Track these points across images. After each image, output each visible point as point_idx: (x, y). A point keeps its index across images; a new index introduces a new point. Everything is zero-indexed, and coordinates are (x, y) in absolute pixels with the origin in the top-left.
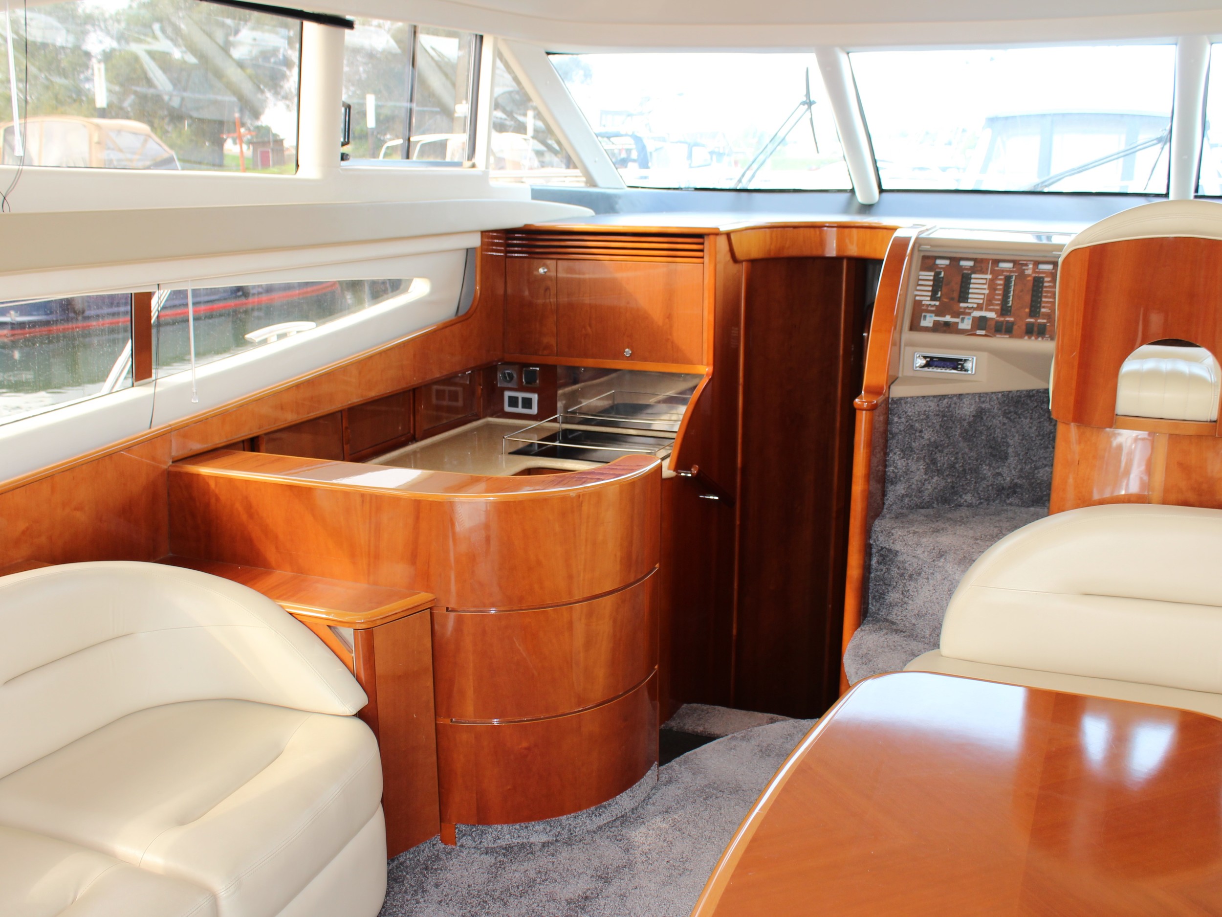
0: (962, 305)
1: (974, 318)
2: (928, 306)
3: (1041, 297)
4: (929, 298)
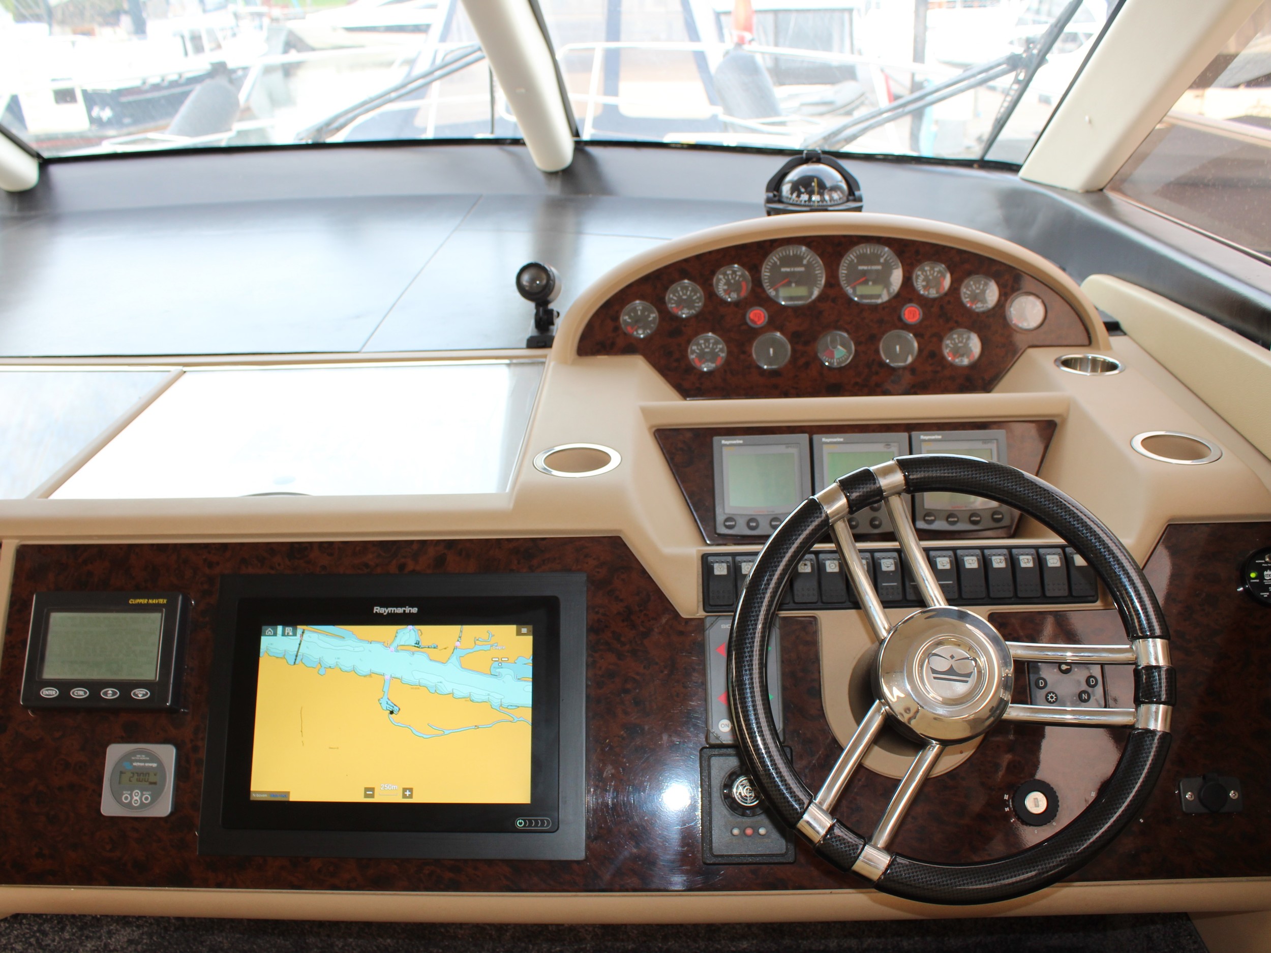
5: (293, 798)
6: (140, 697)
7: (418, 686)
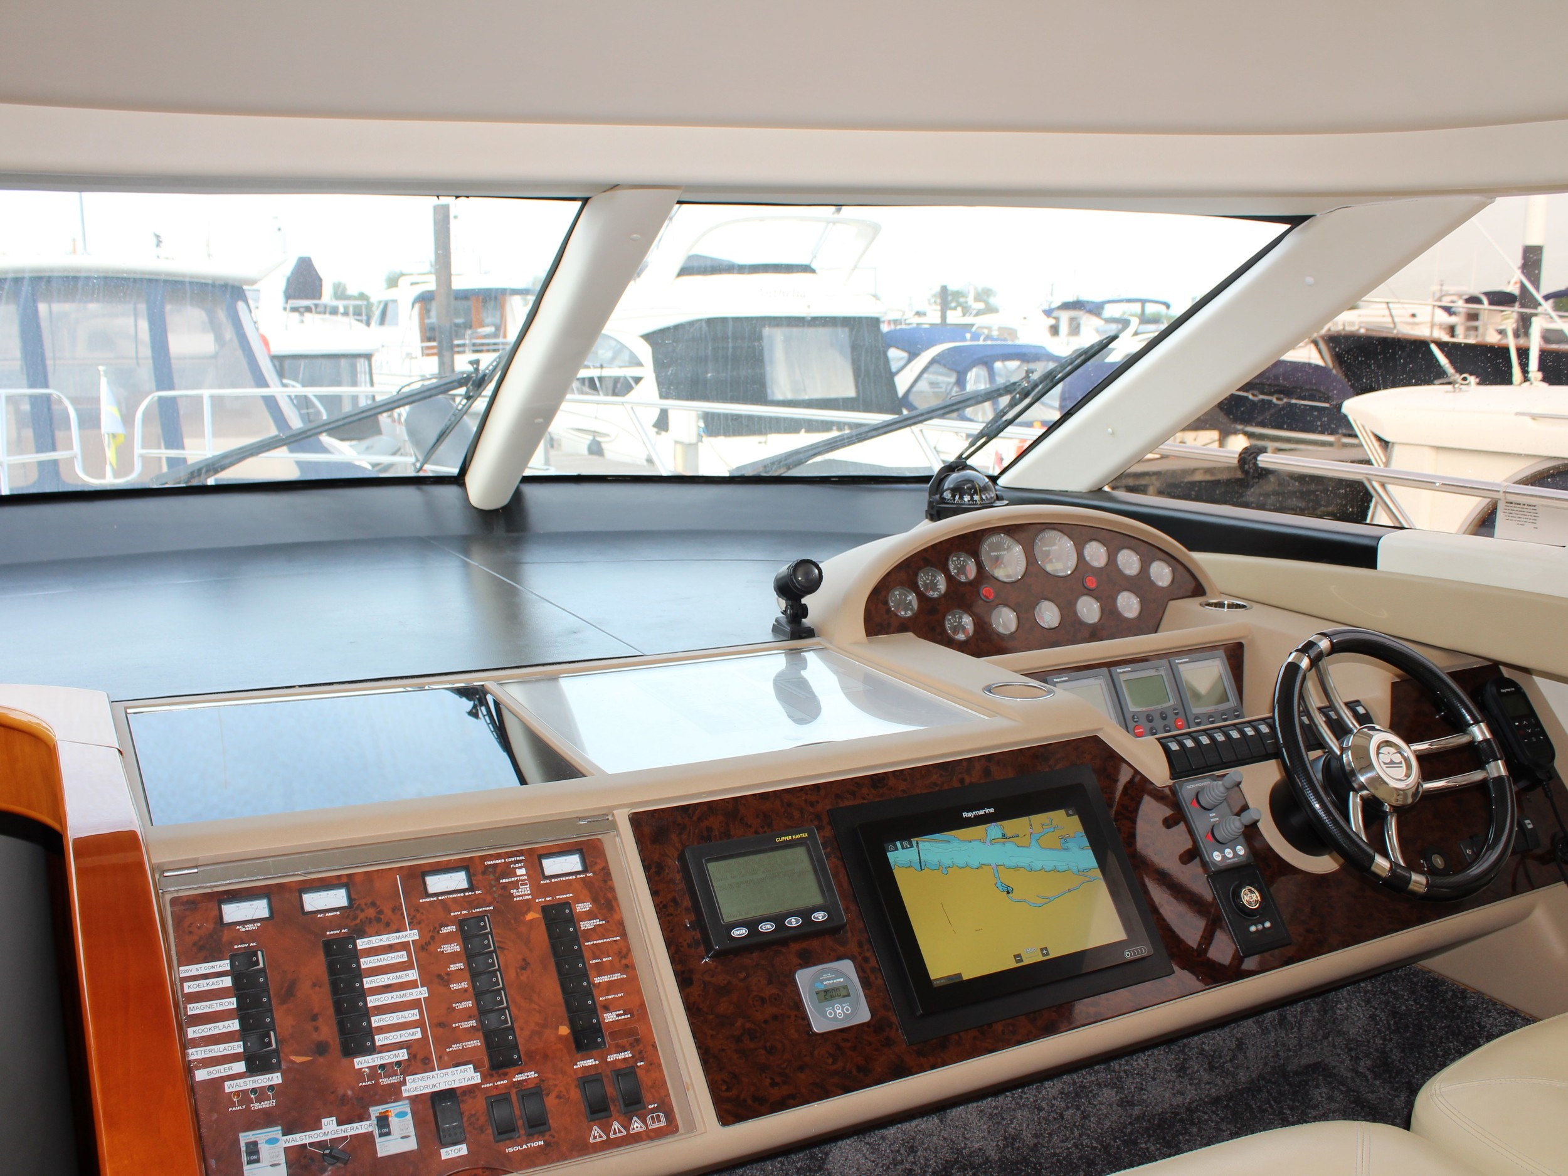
0: (363, 1063)
1: (415, 1100)
2: (243, 1095)
3: (585, 975)
4: (240, 1067)
5: (965, 977)
6: (821, 919)
7: (1017, 868)
